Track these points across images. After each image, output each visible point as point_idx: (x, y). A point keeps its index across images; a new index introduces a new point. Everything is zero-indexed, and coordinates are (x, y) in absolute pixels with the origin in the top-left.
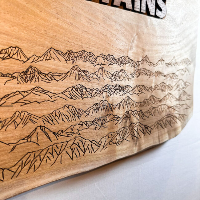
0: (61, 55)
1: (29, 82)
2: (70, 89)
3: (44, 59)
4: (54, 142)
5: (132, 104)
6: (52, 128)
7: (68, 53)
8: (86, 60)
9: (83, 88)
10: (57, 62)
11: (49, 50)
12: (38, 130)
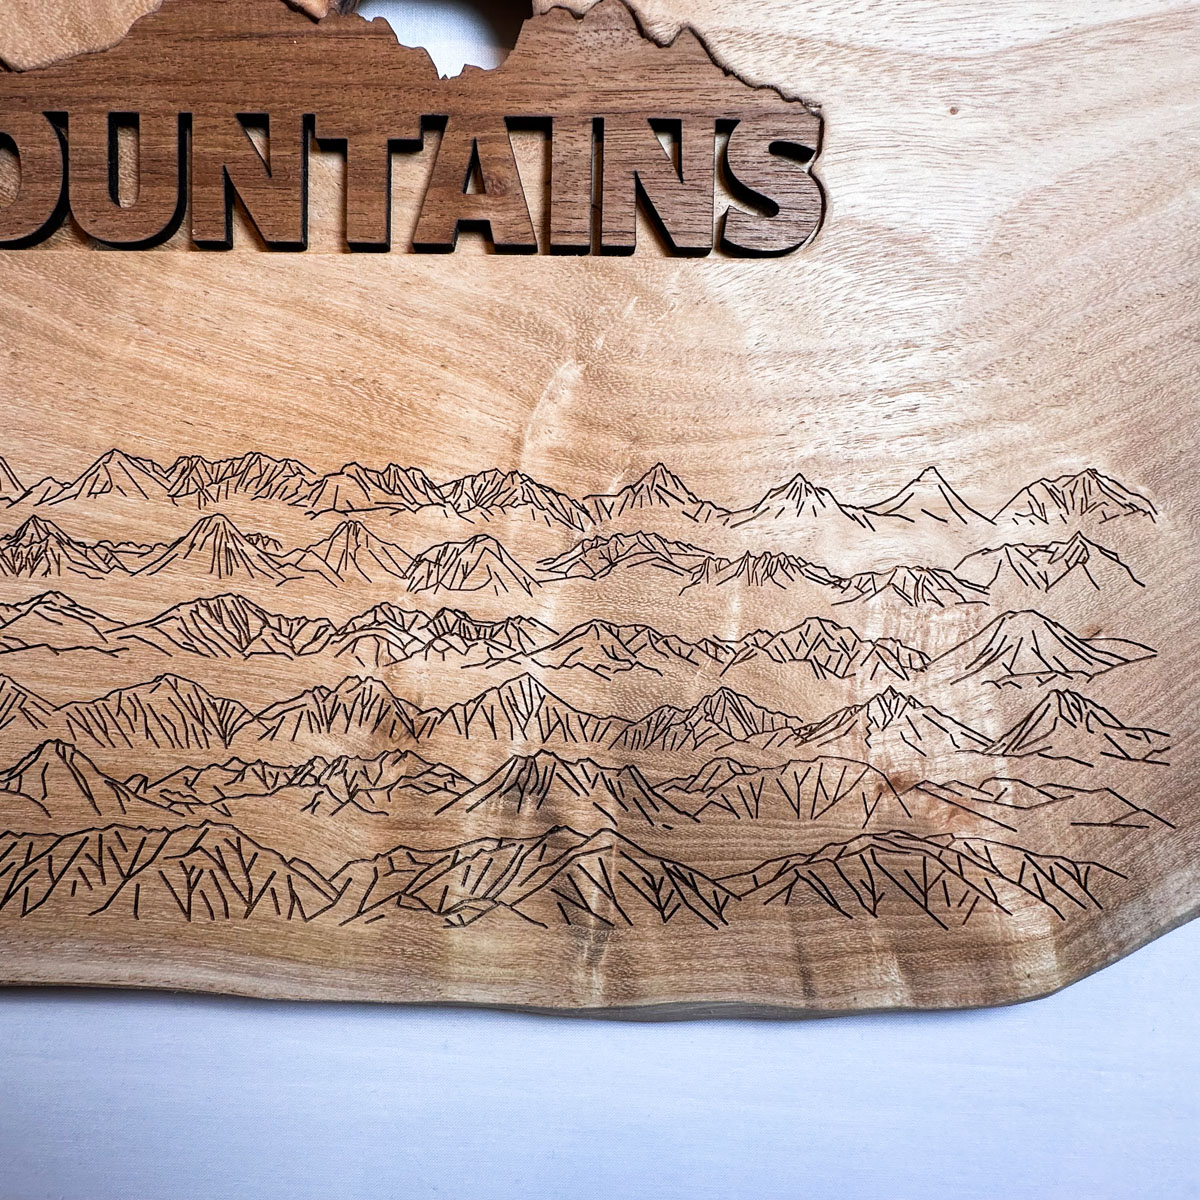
0: (152, 473)
1: (25, 572)
2: (185, 611)
3: (85, 491)
4: (108, 817)
5: (554, 719)
6: (105, 758)
7: (180, 468)
8: (263, 493)
9: (247, 612)
10: (133, 500)
11: (105, 459)
12: (49, 755)
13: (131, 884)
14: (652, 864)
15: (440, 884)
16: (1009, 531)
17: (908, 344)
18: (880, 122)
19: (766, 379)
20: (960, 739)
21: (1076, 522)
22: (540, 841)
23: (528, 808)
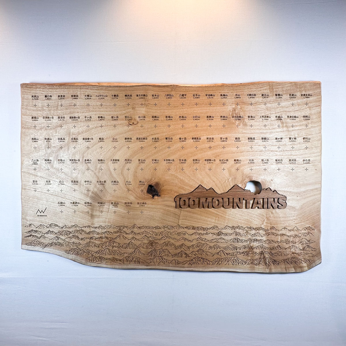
0: (230, 227)
1: (219, 236)
3: (224, 229)
4: (226, 257)
5: (264, 248)
6: (226, 251)
7: (232, 227)
8: (239, 229)
9: (238, 239)
10: (228, 230)
11: (226, 226)
12: (221, 251)
13: (228, 262)
14: (273, 260)
15: (255, 262)
16: (303, 232)
17: (294, 216)
18: (291, 198)
19: (282, 219)
20: (299, 249)
21: (308, 231)
22: (263, 258)
23: (262, 255)
